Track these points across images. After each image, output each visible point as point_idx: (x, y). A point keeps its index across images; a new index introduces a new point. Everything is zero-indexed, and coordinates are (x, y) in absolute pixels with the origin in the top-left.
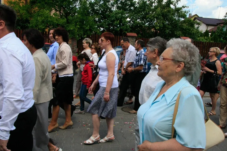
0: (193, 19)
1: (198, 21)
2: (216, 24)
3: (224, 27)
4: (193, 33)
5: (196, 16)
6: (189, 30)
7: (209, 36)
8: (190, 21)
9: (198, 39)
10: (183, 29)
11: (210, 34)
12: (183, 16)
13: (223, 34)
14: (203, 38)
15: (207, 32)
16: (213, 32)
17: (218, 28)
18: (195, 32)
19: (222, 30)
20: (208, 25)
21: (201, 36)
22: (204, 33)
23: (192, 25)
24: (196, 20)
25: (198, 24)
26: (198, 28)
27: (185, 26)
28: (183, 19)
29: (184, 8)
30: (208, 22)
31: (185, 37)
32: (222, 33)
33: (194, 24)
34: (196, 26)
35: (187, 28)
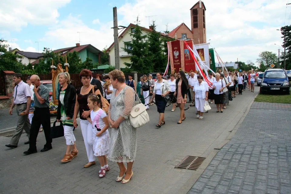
0: (14, 53)
1: (20, 55)
2: (37, 58)
3: (44, 60)
4: (17, 67)
5: (16, 50)
6: (12, 64)
7: (33, 68)
8: (12, 55)
9: (23, 71)
10: (5, 63)
11: (33, 66)
12: (2, 51)
13: (45, 66)
14: (28, 71)
15: (30, 65)
16: (36, 65)
17: (40, 61)
18: (18, 66)
19: (43, 63)
20: (30, 58)
21: (25, 69)
22: (28, 66)
23: (14, 58)
24: (18, 54)
25: (20, 57)
26: (21, 61)
27: (7, 60)
28: (3, 53)
29: (2, 42)
30: (29, 56)
31: (9, 70)
32: (43, 65)
33: (16, 58)
34: (19, 59)
35: (9, 62)
